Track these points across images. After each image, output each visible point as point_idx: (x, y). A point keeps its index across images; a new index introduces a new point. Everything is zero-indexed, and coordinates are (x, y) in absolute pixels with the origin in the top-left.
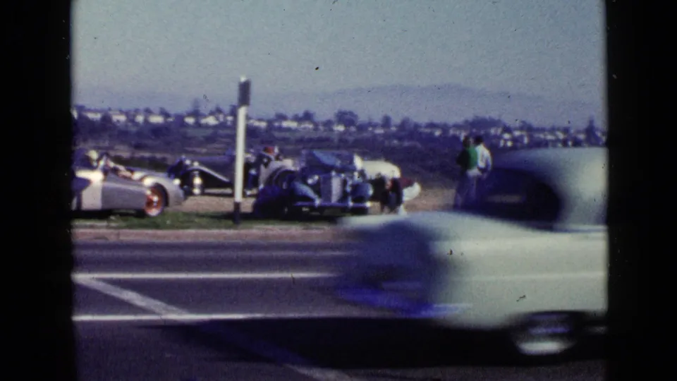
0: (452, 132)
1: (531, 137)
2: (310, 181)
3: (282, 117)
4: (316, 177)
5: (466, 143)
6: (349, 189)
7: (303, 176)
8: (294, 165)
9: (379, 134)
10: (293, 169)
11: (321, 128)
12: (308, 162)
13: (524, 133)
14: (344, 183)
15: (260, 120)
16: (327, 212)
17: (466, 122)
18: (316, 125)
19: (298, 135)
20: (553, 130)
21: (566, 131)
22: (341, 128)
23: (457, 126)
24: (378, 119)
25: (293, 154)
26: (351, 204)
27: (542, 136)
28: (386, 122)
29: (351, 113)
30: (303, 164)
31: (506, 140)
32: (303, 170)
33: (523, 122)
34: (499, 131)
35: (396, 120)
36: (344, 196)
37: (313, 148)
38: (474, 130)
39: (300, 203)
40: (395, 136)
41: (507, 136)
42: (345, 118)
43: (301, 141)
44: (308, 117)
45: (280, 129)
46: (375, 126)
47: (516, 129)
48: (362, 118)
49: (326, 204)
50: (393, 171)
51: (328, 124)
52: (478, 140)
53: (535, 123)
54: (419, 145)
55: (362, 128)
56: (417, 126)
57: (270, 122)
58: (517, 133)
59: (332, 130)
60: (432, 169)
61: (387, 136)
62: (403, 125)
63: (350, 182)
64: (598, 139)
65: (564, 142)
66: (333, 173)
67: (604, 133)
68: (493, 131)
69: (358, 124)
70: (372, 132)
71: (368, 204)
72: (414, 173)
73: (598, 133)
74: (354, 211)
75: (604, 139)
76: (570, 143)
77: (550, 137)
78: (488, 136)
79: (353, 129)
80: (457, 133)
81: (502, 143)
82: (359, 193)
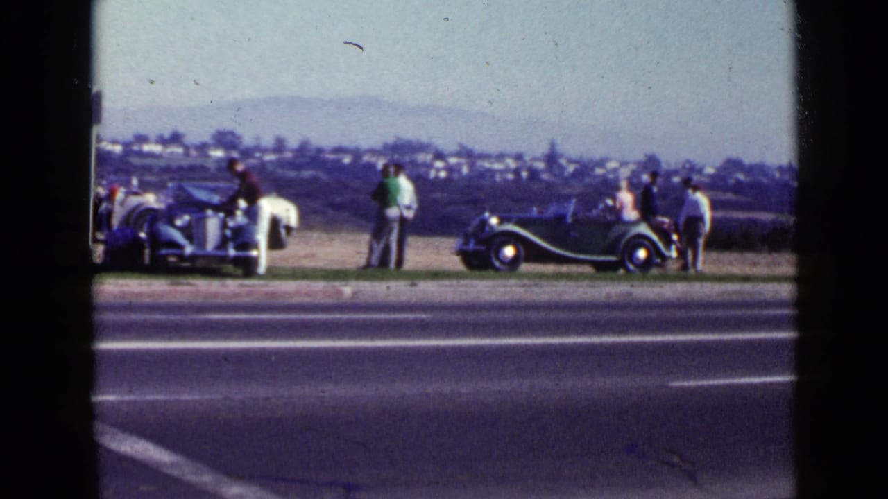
0: (366, 158)
1: (472, 166)
2: (179, 222)
3: (142, 139)
4: (187, 218)
5: (385, 172)
6: (228, 233)
7: (169, 216)
8: (158, 201)
9: (271, 162)
10: (156, 206)
11: (193, 153)
12: (176, 197)
13: (463, 161)
14: (224, 226)
15: (114, 142)
16: (200, 263)
17: (385, 145)
18: (186, 148)
19: (162, 163)
20: (500, 157)
21: (519, 157)
22: (218, 153)
23: (373, 152)
24: (268, 141)
25: (157, 187)
26: (232, 252)
27: (487, 165)
28: (279, 146)
29: (232, 133)
30: (170, 201)
31: (438, 170)
32: (170, 207)
33: (461, 145)
34: (429, 157)
35: (293, 142)
36: (223, 243)
37: (181, 180)
38: (396, 157)
39: (164, 252)
40: (292, 165)
41: (439, 164)
42: (225, 139)
43: (166, 170)
44: (176, 138)
45: (140, 154)
46: (265, 151)
47: (452, 155)
48: (248, 140)
49: (201, 252)
50: (288, 210)
51: (203, 148)
52: (399, 168)
53: (478, 148)
54: (322, 176)
55: (247, 153)
56: (320, 151)
57: (126, 145)
58: (453, 161)
59: (208, 156)
60: (340, 207)
61: (282, 164)
62: (302, 149)
63: (231, 223)
64: (562, 168)
65: (517, 172)
66: (209, 212)
67: (571, 161)
68: (422, 157)
69: (242, 147)
70: (260, 158)
71: (254, 253)
72: (315, 212)
73: (563, 161)
74: (237, 261)
75: (571, 168)
76: (524, 174)
77: (498, 166)
78: (414, 164)
79: (235, 154)
80: (373, 160)
81: (432, 174)
82: (243, 238)
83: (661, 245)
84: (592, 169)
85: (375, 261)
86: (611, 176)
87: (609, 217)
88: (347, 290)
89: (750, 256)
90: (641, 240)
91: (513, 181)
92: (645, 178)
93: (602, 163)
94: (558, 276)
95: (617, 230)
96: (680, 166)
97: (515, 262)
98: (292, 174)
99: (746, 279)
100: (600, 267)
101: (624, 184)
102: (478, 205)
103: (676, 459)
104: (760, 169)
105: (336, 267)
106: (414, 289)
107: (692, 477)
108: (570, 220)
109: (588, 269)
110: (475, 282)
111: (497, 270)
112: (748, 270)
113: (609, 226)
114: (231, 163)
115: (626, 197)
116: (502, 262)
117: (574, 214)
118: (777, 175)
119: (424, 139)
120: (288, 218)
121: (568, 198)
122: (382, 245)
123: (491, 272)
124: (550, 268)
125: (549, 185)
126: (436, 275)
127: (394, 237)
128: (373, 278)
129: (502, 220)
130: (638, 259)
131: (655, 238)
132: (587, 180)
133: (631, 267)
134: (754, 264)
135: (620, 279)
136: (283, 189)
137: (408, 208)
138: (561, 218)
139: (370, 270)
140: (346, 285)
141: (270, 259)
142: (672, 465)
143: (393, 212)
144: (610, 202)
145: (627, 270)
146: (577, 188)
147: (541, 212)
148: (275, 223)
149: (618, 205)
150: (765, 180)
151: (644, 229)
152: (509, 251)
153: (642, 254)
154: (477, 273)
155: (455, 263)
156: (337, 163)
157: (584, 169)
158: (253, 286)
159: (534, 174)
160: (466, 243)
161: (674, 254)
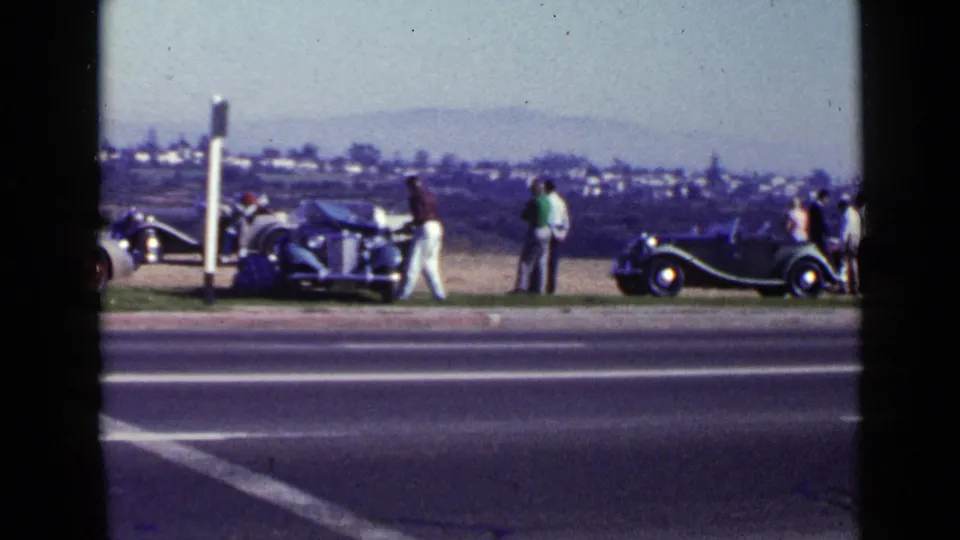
0: (514, 175)
1: (628, 183)
2: (312, 244)
3: (272, 153)
4: (321, 238)
5: (534, 189)
6: (366, 255)
7: (302, 236)
8: (290, 220)
10: (288, 226)
11: (328, 168)
12: (309, 217)
13: (619, 177)
14: (361, 247)
15: (242, 156)
16: (336, 288)
17: (536, 160)
18: (321, 163)
19: (295, 179)
20: (659, 172)
21: (678, 173)
22: (355, 169)
23: (522, 167)
24: (409, 156)
25: (289, 206)
26: (370, 276)
27: (644, 181)
28: (421, 161)
29: (370, 147)
30: (303, 220)
31: (593, 187)
32: (303, 227)
33: (618, 161)
34: (582, 173)
35: (435, 157)
36: (361, 265)
37: (315, 197)
38: (547, 172)
39: (296, 276)
40: (435, 181)
41: (593, 180)
42: (362, 153)
43: (299, 186)
44: (309, 153)
45: (270, 170)
46: (405, 166)
47: (607, 171)
48: (387, 155)
49: (336, 276)
51: (338, 163)
52: (550, 186)
53: (634, 162)
54: (467, 193)
55: (386, 168)
56: (465, 166)
57: (255, 160)
58: (608, 177)
59: (344, 172)
60: (486, 227)
62: (446, 164)
63: (369, 245)
64: (724, 185)
65: (676, 189)
66: (346, 233)
67: (734, 177)
68: (573, 173)
69: (380, 162)
70: (399, 175)
71: (394, 277)
72: (460, 232)
73: (725, 177)
74: (376, 286)
75: (734, 185)
76: (684, 191)
77: (656, 182)
78: (567, 179)
79: (373, 170)
80: (522, 175)
81: (586, 191)
82: (381, 261)
83: (830, 268)
84: (757, 186)
85: (525, 284)
86: (778, 194)
87: (776, 238)
88: (495, 317)
90: (808, 263)
91: (672, 199)
93: (767, 180)
94: (720, 302)
95: (782, 252)
96: (850, 183)
97: (674, 287)
100: (766, 291)
101: (797, 202)
102: (634, 224)
105: (483, 292)
106: (567, 315)
108: (733, 241)
109: (754, 294)
110: (631, 308)
111: (655, 294)
113: (774, 247)
115: (798, 216)
116: (662, 287)
117: (739, 235)
119: (578, 154)
121: (730, 217)
122: (531, 267)
123: (648, 297)
124: (713, 293)
125: (711, 203)
126: (590, 301)
127: (544, 260)
128: (523, 304)
129: (660, 242)
130: (805, 283)
132: (753, 197)
133: (799, 291)
135: (786, 305)
137: (560, 228)
138: (723, 238)
139: (519, 296)
140: (494, 312)
143: (543, 233)
145: (794, 294)
146: (741, 206)
147: (702, 232)
151: (812, 251)
152: (668, 275)
153: (810, 277)
154: (633, 298)
155: (610, 287)
156: (484, 179)
157: (749, 185)
158: (394, 313)
159: (694, 191)
160: (622, 264)
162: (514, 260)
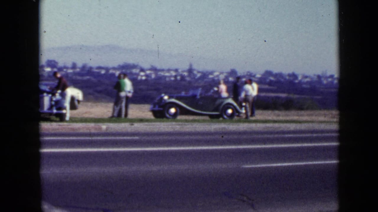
0: (111, 71)
1: (156, 74)
5: (119, 77)
6: (53, 103)
9: (71, 73)
13: (152, 72)
14: (51, 100)
16: (42, 116)
17: (119, 66)
20: (169, 70)
21: (176, 70)
22: (48, 69)
23: (114, 68)
24: (69, 65)
26: (55, 111)
27: (163, 74)
28: (74, 66)
29: (54, 61)
31: (142, 76)
33: (152, 66)
34: (138, 71)
35: (80, 64)
36: (51, 107)
38: (124, 71)
40: (79, 74)
41: (142, 74)
42: (51, 63)
46: (67, 68)
47: (148, 70)
48: (61, 64)
50: (78, 93)
51: (42, 67)
52: (125, 75)
53: (159, 67)
54: (93, 79)
55: (60, 69)
56: (91, 68)
58: (148, 72)
59: (43, 71)
60: (100, 92)
61: (75, 74)
62: (84, 67)
63: (54, 99)
64: (195, 75)
65: (175, 76)
66: (45, 94)
67: (199, 72)
68: (134, 71)
69: (58, 67)
70: (66, 72)
71: (64, 111)
72: (90, 94)
73: (195, 72)
74: (57, 115)
75: (199, 75)
76: (179, 78)
77: (167, 74)
78: (131, 73)
79: (55, 70)
80: (114, 72)
81: (139, 78)
82: (59, 105)
84: (208, 75)
85: (116, 114)
86: (216, 78)
87: (216, 96)
88: (104, 127)
89: (277, 112)
90: (229, 106)
91: (174, 81)
92: (231, 79)
93: (212, 73)
94: (194, 121)
95: (218, 102)
96: (245, 74)
97: (175, 115)
98: (79, 78)
99: (275, 122)
100: (212, 117)
101: (222, 82)
102: (159, 91)
103: (245, 198)
104: (280, 75)
105: (99, 117)
106: (133, 126)
107: (253, 206)
108: (198, 97)
109: (207, 118)
110: (158, 123)
111: (167, 118)
112: (275, 118)
113: (215, 99)
114: (55, 74)
115: (223, 87)
116: (170, 115)
117: (201, 94)
118: (287, 78)
119: (136, 63)
120: (78, 96)
121: (197, 88)
122: (118, 108)
123: (165, 119)
124: (191, 118)
125: (190, 82)
126: (141, 120)
127: (123, 104)
128: (115, 122)
129: (170, 97)
130: (228, 113)
131: (235, 104)
132: (206, 80)
133: (225, 117)
134: (279, 115)
135: (221, 122)
136: (76, 84)
137: (129, 92)
138: (194, 96)
139: (114, 118)
140: (104, 125)
141: (71, 114)
142: (244, 201)
143: (123, 94)
144: (216, 89)
145: (224, 118)
146: (202, 83)
147: (186, 94)
148: (73, 99)
149: (220, 90)
150: (282, 80)
151: (230, 101)
152: (173, 110)
153: (230, 111)
154: (159, 119)
155: (149, 115)
156: (99, 73)
157: (205, 75)
158: (64, 125)
159: (183, 78)
160: (154, 107)
161: (244, 111)
162: (111, 105)
